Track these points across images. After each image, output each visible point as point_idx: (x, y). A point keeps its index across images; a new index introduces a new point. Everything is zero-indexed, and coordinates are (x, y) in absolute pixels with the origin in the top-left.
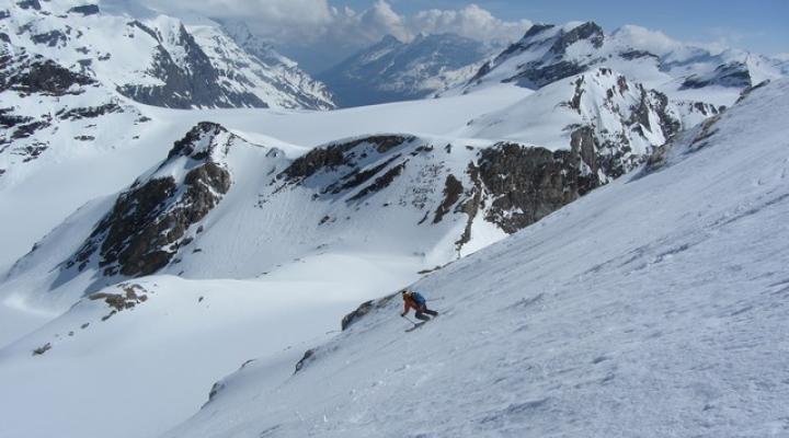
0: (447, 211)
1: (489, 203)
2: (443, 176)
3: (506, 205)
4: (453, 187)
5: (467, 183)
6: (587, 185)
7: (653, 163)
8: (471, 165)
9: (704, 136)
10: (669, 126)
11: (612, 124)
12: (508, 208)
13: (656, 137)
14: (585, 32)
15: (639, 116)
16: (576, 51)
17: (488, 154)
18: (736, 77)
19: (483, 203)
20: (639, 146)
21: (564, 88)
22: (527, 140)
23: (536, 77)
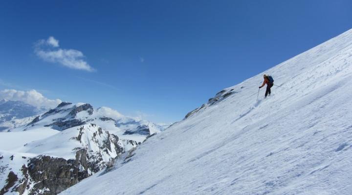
0: (7, 191)
1: (32, 186)
2: (7, 172)
3: (41, 187)
4: (12, 178)
5: (20, 176)
6: (82, 176)
7: (109, 168)
8: (24, 166)
9: (130, 156)
10: (119, 149)
11: (95, 148)
12: (42, 188)
13: (113, 154)
14: (85, 107)
15: (107, 145)
16: (81, 115)
17: (34, 161)
18: (144, 131)
19: (28, 187)
20: (106, 158)
21: (74, 131)
22: (54, 154)
23: (61, 125)
